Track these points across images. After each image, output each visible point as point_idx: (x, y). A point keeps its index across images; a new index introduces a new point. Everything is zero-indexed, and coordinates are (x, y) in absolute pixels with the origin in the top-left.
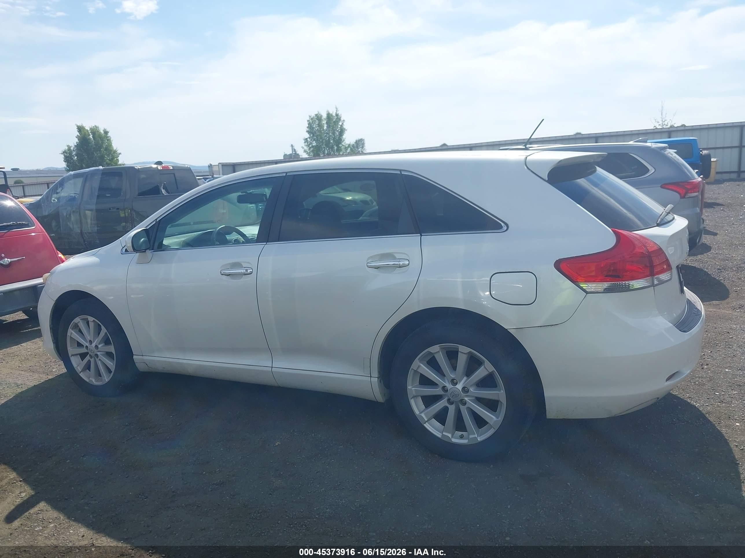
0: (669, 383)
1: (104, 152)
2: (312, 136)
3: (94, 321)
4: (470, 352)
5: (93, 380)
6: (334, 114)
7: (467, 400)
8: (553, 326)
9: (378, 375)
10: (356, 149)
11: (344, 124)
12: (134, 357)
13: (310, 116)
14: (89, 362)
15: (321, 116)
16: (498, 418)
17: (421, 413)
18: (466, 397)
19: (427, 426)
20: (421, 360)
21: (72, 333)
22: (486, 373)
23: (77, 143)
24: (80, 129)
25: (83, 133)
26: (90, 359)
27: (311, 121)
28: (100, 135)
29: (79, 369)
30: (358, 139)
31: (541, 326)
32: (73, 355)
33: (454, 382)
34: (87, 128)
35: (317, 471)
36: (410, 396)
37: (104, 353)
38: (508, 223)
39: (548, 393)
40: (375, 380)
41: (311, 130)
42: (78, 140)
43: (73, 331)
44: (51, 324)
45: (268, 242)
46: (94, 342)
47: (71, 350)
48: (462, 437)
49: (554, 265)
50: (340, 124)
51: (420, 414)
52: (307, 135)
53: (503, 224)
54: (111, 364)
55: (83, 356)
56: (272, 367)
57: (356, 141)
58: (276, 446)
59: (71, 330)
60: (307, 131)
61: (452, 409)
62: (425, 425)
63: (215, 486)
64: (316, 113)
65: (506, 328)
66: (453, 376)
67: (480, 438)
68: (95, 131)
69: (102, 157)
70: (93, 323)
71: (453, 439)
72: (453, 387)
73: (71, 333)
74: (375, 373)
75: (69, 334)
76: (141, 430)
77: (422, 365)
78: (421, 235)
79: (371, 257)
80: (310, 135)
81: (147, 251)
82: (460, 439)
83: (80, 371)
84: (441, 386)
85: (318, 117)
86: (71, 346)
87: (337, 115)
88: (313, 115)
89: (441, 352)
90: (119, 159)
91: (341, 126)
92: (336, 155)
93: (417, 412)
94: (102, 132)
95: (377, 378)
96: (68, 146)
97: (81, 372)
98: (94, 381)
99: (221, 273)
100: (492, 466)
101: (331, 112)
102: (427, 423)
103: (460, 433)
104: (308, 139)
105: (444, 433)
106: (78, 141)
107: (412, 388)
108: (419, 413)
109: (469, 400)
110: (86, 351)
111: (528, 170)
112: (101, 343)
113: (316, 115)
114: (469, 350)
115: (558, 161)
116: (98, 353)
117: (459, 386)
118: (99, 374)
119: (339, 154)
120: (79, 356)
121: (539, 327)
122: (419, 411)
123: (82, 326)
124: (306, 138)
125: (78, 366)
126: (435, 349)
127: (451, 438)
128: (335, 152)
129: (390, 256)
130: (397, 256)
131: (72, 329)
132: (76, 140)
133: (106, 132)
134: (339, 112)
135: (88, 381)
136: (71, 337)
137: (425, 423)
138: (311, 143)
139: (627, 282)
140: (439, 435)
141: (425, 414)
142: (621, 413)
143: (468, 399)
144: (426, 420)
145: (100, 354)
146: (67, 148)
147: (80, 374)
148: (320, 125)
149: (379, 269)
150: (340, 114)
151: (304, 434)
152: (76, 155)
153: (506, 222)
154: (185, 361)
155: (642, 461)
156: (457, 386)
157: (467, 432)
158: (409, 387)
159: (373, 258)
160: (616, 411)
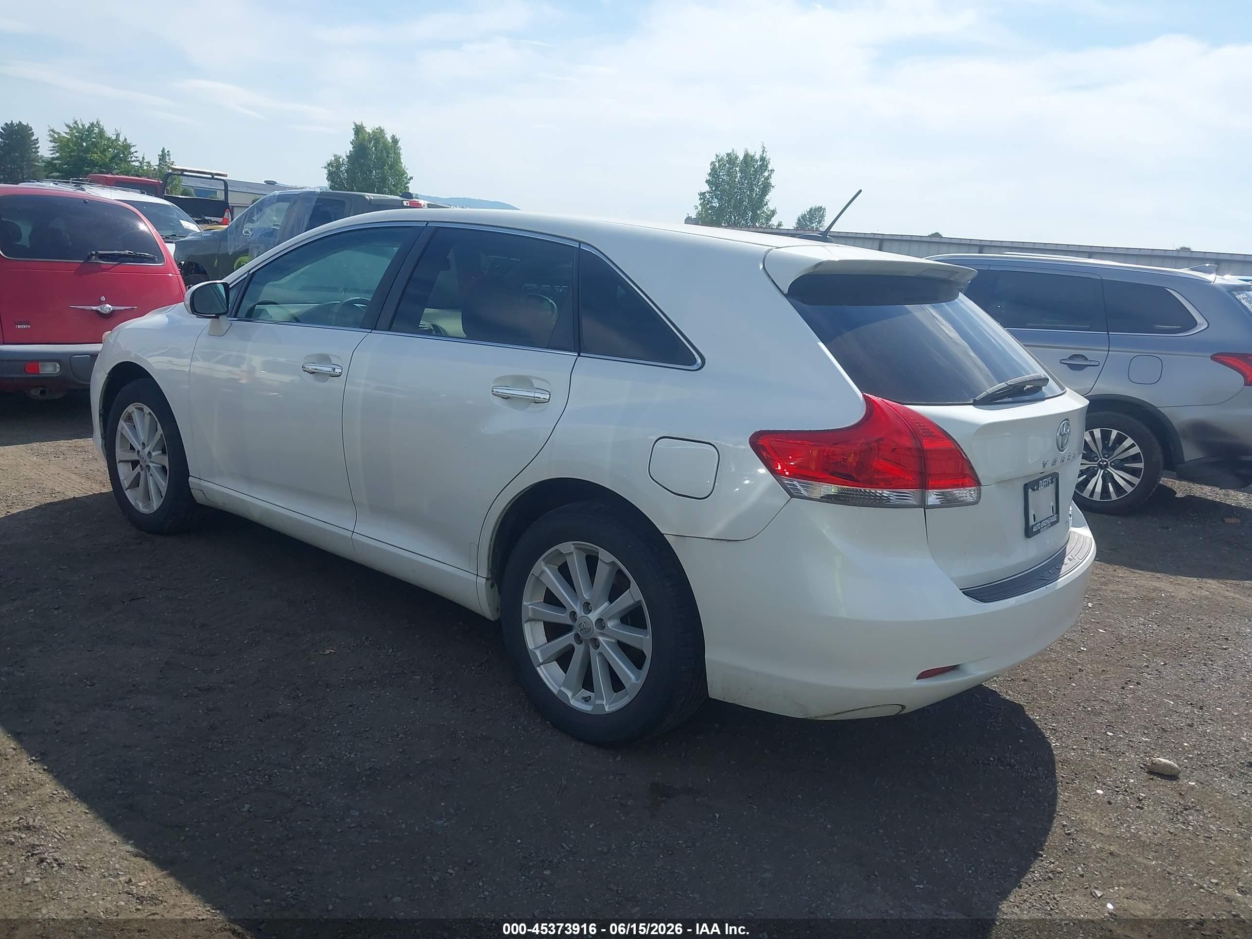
0: (924, 683)
1: (387, 171)
2: (714, 189)
3: (150, 413)
4: (613, 563)
5: (140, 505)
6: (757, 157)
7: (601, 640)
8: (730, 542)
9: (488, 574)
10: (808, 223)
11: (772, 176)
12: (190, 479)
13: (717, 156)
14: (139, 474)
15: (737, 158)
16: (637, 679)
17: (536, 648)
18: (601, 636)
19: (542, 671)
20: (547, 562)
21: (122, 425)
22: (631, 602)
23: (350, 151)
24: (359, 130)
25: (360, 136)
26: (141, 472)
27: (717, 164)
28: (385, 143)
29: (125, 484)
30: (814, 207)
31: (712, 539)
32: (121, 461)
33: (587, 607)
34: (369, 130)
35: (351, 704)
36: (524, 619)
37: (160, 466)
38: (705, 357)
39: (710, 655)
40: (482, 581)
41: (714, 179)
42: (353, 148)
43: (126, 424)
44: (101, 408)
45: (375, 329)
46: (148, 446)
47: (121, 454)
48: (586, 700)
49: (750, 438)
50: (766, 174)
51: (534, 651)
52: (706, 188)
53: (696, 356)
54: (163, 484)
55: (135, 464)
56: (353, 532)
57: (811, 210)
58: (325, 654)
59: (123, 422)
60: (708, 182)
61: (579, 650)
62: (538, 669)
63: (197, 690)
64: (730, 151)
65: (663, 533)
66: (586, 596)
67: (609, 708)
68: (378, 135)
69: (383, 180)
70: (149, 417)
71: (573, 700)
72: (584, 615)
73: (123, 428)
74: (484, 572)
75: (119, 428)
76: (161, 590)
77: (547, 570)
78: (579, 355)
79: (500, 379)
80: (710, 187)
81: (220, 317)
82: (582, 702)
83: (127, 487)
84: (569, 611)
85: (731, 159)
86: (121, 447)
87: (763, 159)
88: (723, 154)
89: (575, 555)
90: (410, 188)
91: (767, 178)
92: (749, 227)
93: (531, 645)
94: (390, 140)
95: (485, 579)
96: (335, 156)
97: (127, 489)
98: (141, 507)
99: (304, 367)
100: (619, 758)
101: (751, 153)
102: (542, 666)
103: (587, 693)
104: (707, 195)
105: (561, 688)
106: (351, 149)
107: (529, 605)
108: (533, 647)
109: (606, 642)
110: (137, 458)
111: (763, 271)
112: (157, 450)
113: (728, 155)
114: (613, 558)
115: (815, 263)
116: (151, 465)
117: (593, 616)
118: (147, 497)
119: (754, 226)
120: (130, 463)
121: (709, 539)
122: (535, 644)
123: (136, 416)
124: (703, 191)
125: (125, 479)
126: (567, 547)
127: (570, 698)
128: (749, 221)
129: (524, 381)
130: (536, 384)
131: (125, 421)
132: (350, 148)
133: (395, 141)
134: (768, 155)
135: (133, 504)
136: (122, 434)
137: (539, 666)
138: (709, 202)
139: (878, 491)
140: (554, 689)
141: (541, 652)
142: (826, 716)
143: (604, 641)
144: (541, 661)
145: (154, 466)
146: (333, 159)
147: (126, 492)
148: (729, 173)
149: (508, 400)
150: (767, 158)
151: (378, 646)
152: (347, 171)
153: (703, 354)
154: (249, 499)
155: (875, 810)
156: (589, 615)
157: (593, 692)
158: (524, 603)
159: (502, 380)
160: (816, 710)
